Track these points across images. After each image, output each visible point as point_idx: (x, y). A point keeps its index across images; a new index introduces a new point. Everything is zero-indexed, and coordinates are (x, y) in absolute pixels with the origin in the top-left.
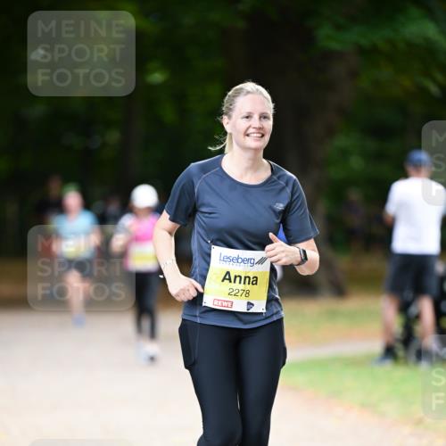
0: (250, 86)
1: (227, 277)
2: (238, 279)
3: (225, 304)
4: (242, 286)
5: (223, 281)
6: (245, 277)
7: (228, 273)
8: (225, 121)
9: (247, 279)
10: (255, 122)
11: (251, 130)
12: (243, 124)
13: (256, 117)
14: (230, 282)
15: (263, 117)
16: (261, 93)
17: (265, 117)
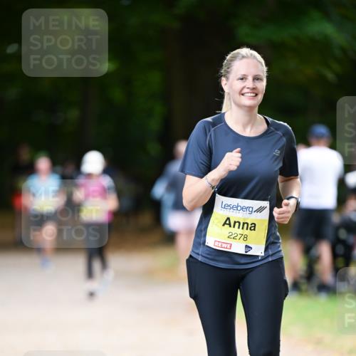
0: (245, 51)
1: (227, 222)
2: (237, 224)
3: (225, 246)
4: (240, 231)
5: (224, 225)
6: (244, 224)
7: (228, 219)
8: (224, 82)
9: (246, 225)
10: (249, 83)
11: (245, 90)
12: (239, 85)
13: (250, 78)
14: (230, 226)
15: (256, 78)
16: (255, 57)
17: (258, 79)
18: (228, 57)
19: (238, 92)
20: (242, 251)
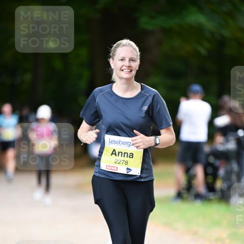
1: (114, 153)
2: (120, 154)
3: (113, 168)
4: (123, 158)
5: (112, 155)
6: (125, 153)
7: (114, 150)
9: (126, 154)
10: (126, 63)
11: (124, 68)
12: (120, 64)
13: (127, 60)
14: (116, 155)
15: (131, 60)
16: (131, 46)
17: (133, 60)
18: (115, 45)
19: (119, 68)
20: (125, 172)
